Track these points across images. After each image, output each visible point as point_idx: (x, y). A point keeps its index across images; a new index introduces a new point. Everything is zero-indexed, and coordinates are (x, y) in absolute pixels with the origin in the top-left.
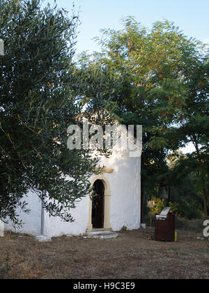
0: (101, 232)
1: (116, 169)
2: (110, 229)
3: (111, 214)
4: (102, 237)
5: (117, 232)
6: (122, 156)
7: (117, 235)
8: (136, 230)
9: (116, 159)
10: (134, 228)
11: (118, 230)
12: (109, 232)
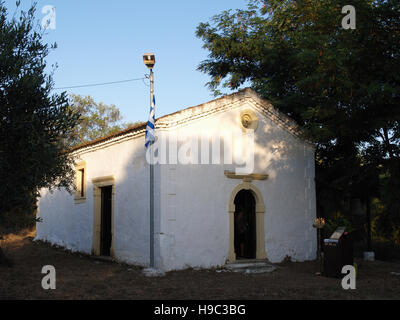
0: (251, 265)
1: (272, 174)
2: (266, 260)
3: (266, 238)
4: (248, 271)
5: (276, 264)
6: (282, 155)
7: (274, 268)
8: (308, 261)
9: (272, 160)
10: (307, 258)
11: (279, 261)
12: (263, 264)
